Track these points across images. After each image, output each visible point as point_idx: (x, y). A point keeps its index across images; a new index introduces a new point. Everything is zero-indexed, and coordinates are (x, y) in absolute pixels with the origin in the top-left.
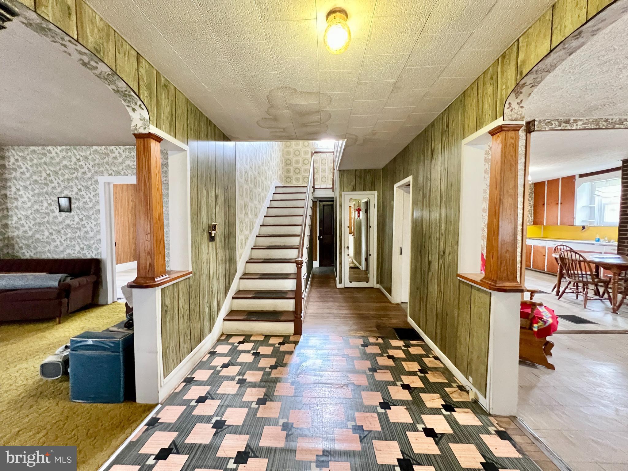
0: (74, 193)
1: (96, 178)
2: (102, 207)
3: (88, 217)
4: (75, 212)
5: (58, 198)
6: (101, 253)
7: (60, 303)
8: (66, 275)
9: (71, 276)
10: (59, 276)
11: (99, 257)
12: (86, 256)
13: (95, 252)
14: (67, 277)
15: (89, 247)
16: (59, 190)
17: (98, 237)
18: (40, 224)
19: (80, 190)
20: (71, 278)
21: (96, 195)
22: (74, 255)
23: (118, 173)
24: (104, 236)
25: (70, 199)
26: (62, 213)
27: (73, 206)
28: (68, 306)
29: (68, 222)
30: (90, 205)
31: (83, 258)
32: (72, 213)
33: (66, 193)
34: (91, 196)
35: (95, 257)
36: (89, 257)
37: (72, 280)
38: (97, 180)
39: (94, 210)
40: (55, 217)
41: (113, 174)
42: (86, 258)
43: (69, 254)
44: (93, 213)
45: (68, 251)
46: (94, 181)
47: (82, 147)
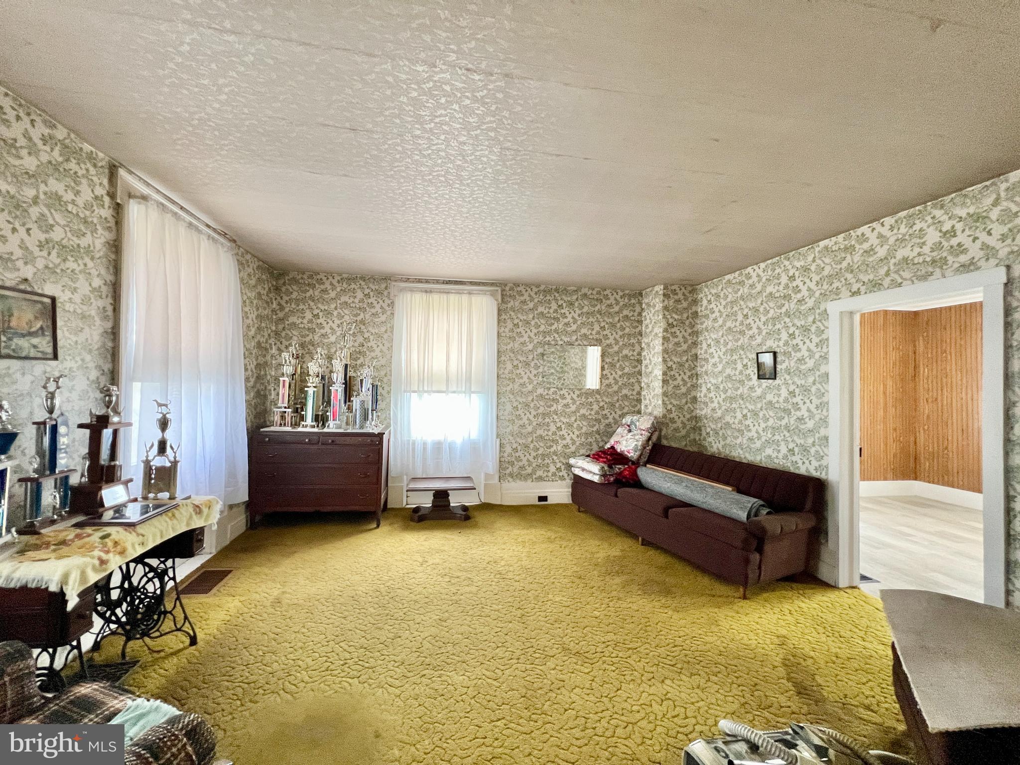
0: (781, 343)
1: (822, 307)
2: (834, 368)
3: (806, 390)
4: (782, 378)
5: (757, 354)
6: (827, 467)
7: (747, 561)
8: (761, 503)
9: (769, 508)
10: (750, 502)
11: (823, 476)
12: (798, 468)
13: (815, 463)
14: (763, 506)
15: (805, 450)
16: (759, 339)
17: (823, 432)
18: (732, 399)
19: (792, 336)
20: (768, 510)
21: (823, 343)
22: (776, 461)
23: (875, 286)
24: (835, 431)
25: (775, 354)
26: (763, 381)
27: (779, 367)
28: (760, 568)
29: (769, 397)
30: (810, 363)
31: (792, 470)
32: (777, 381)
33: (771, 344)
34: (812, 346)
35: (815, 474)
36: (802, 470)
37: (770, 517)
38: (826, 310)
39: (818, 373)
40: (752, 388)
41: (863, 289)
42: (797, 472)
43: (770, 456)
44: (815, 380)
45: (769, 451)
46: (819, 314)
47: (799, 251)
